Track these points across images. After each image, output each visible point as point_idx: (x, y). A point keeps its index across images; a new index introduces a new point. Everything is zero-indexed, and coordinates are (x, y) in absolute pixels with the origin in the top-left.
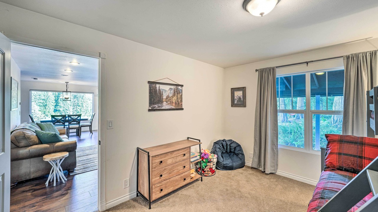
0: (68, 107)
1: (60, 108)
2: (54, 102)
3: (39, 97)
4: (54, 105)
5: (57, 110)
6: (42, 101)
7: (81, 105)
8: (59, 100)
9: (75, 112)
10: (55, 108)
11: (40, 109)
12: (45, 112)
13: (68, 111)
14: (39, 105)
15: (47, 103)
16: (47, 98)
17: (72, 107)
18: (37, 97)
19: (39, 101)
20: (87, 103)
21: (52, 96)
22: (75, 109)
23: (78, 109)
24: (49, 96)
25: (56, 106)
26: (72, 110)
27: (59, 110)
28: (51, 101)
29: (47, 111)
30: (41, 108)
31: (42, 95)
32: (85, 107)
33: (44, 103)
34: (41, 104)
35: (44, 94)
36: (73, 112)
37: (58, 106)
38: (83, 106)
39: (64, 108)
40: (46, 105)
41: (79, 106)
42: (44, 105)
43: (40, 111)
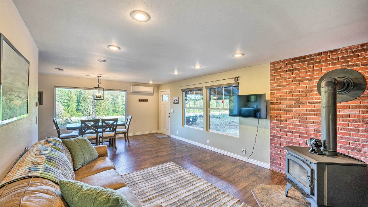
0: (88, 107)
1: (81, 107)
2: (76, 102)
3: (63, 97)
4: (77, 105)
5: (78, 110)
6: (66, 101)
7: (99, 104)
8: (81, 100)
9: (94, 111)
10: (77, 107)
11: (64, 109)
12: (69, 111)
13: (88, 110)
14: (64, 105)
15: (71, 103)
16: (70, 98)
17: (92, 107)
18: (62, 97)
19: (64, 101)
20: (105, 103)
21: (75, 96)
22: (95, 108)
23: (97, 108)
24: (72, 97)
25: (78, 105)
26: (92, 109)
27: (81, 109)
28: (74, 101)
29: (71, 110)
30: (65, 107)
31: (66, 96)
32: (103, 106)
33: (68, 103)
34: (65, 104)
35: (68, 95)
36: (93, 111)
37: (79, 105)
38: (101, 106)
39: (85, 108)
40: (70, 105)
41: (98, 105)
42: (67, 105)
43: (64, 110)
